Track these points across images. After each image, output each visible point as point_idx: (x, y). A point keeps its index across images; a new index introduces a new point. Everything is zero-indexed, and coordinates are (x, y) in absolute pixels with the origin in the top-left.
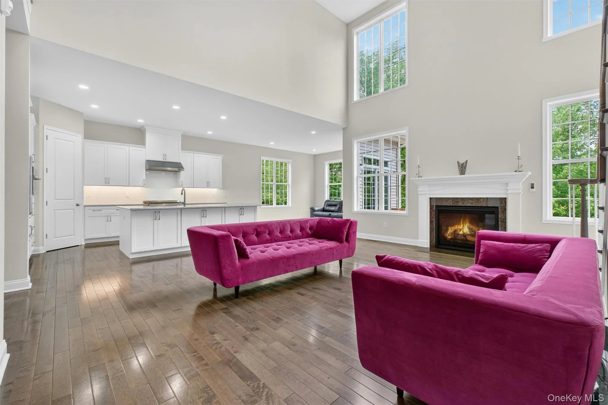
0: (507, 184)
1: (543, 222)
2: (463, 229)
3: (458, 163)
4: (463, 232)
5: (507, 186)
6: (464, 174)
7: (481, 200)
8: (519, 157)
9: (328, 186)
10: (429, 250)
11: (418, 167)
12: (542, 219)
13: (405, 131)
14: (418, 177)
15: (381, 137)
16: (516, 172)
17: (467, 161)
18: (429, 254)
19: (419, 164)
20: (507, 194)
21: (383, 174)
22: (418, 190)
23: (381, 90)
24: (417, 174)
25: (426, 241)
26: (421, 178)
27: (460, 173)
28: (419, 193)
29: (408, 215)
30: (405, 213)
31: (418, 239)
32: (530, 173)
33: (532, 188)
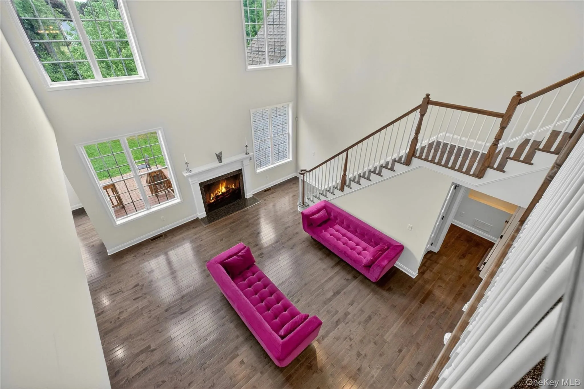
3: (216, 154)
6: (221, 162)
8: (246, 145)
11: (187, 164)
14: (189, 172)
16: (246, 154)
20: (243, 166)
24: (187, 169)
25: (204, 213)
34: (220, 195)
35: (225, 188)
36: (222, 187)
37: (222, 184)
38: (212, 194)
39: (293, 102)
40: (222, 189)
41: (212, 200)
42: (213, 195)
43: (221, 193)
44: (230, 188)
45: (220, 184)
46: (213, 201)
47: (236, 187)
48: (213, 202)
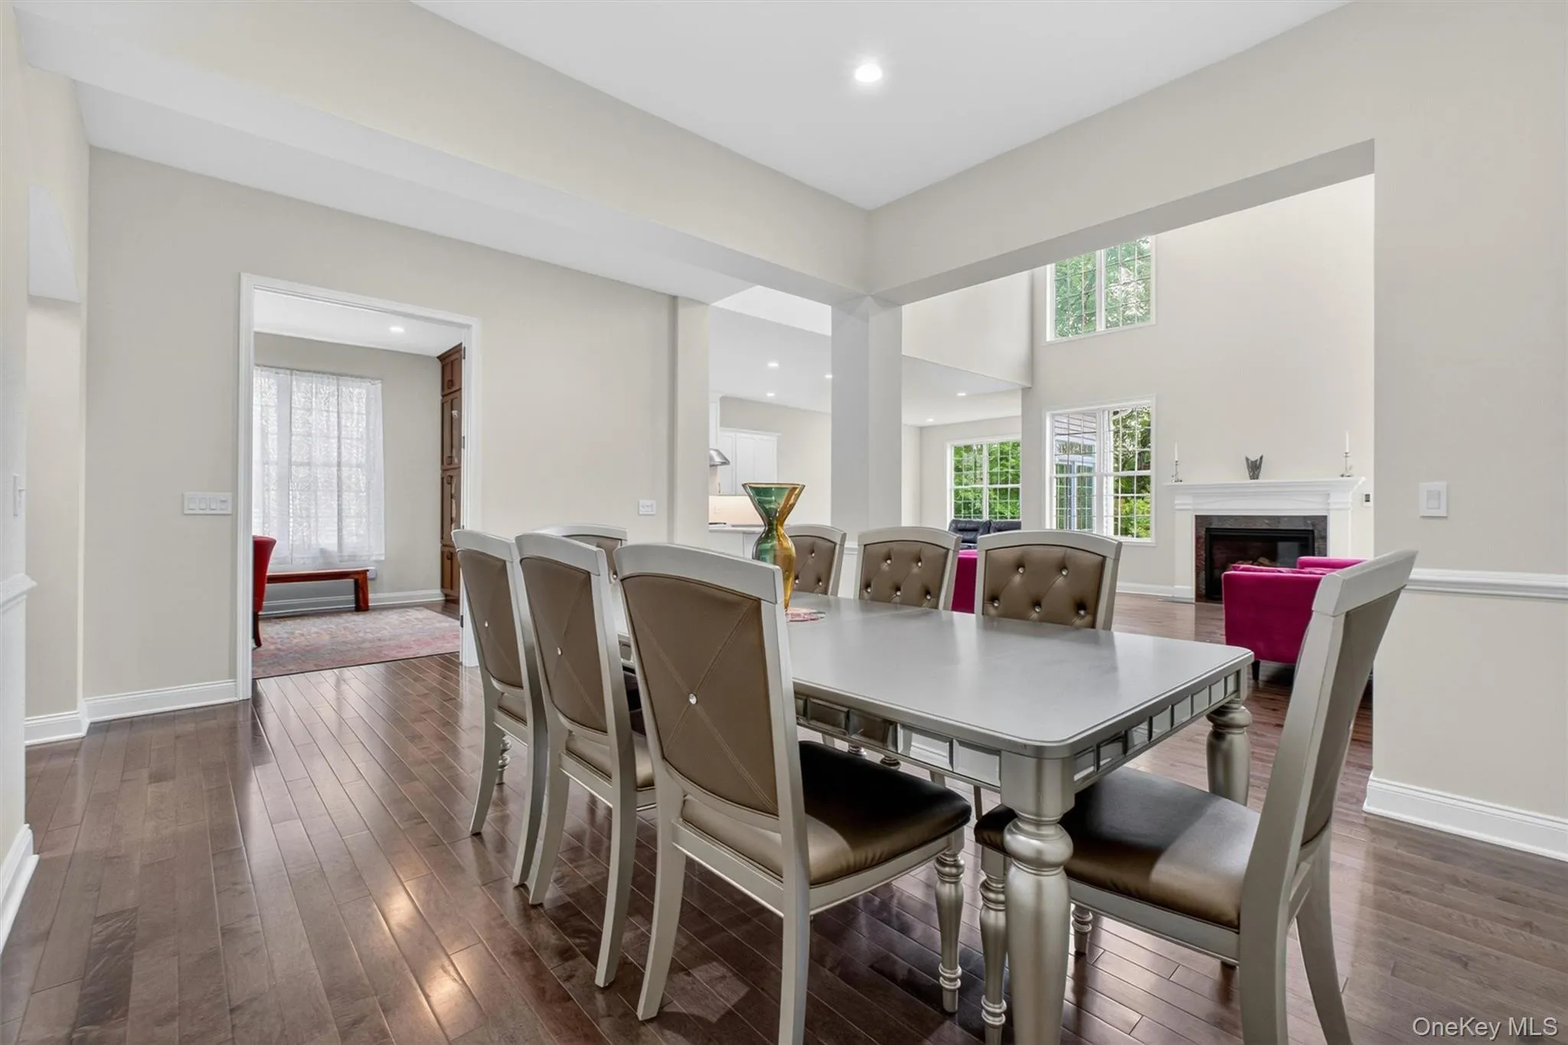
0: (1329, 495)
3: (1247, 459)
5: (1327, 500)
6: (1257, 478)
7: (1286, 519)
9: (951, 490)
10: (1194, 601)
11: (1176, 464)
13: (1150, 401)
14: (1176, 482)
15: (1101, 408)
16: (1343, 476)
17: (1261, 458)
18: (1194, 606)
19: (1176, 460)
20: (1328, 510)
22: (1176, 502)
23: (1101, 326)
24: (1173, 476)
25: (1189, 587)
26: (1180, 483)
27: (1250, 477)
28: (1175, 507)
29: (1154, 545)
30: (1150, 541)
31: (1174, 585)
32: (1363, 479)
33: (1366, 501)
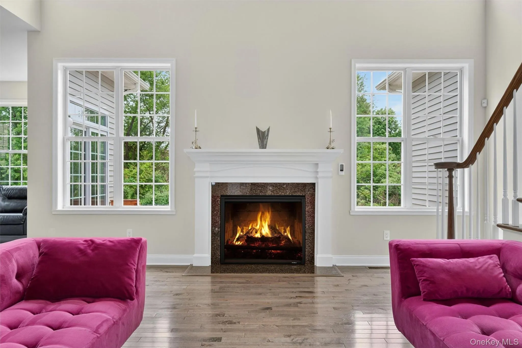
0: (318, 164)
1: (351, 214)
2: (261, 230)
3: (258, 130)
4: (261, 233)
5: (317, 168)
6: (264, 148)
7: (285, 186)
8: (330, 128)
11: (196, 131)
12: (351, 210)
13: (169, 65)
14: (196, 148)
15: (119, 67)
16: (328, 148)
17: (268, 130)
19: (196, 126)
20: (317, 178)
21: (123, 137)
22: (195, 170)
24: (193, 143)
25: (206, 255)
26: (198, 150)
27: (260, 145)
28: (197, 174)
29: (174, 213)
30: (169, 209)
31: (194, 254)
33: (341, 170)
34: (257, 239)
35: (269, 226)
36: (263, 223)
37: (263, 214)
38: (239, 228)
39: (473, 60)
40: (262, 226)
41: (238, 240)
42: (242, 231)
43: (258, 235)
44: (280, 233)
45: (258, 211)
46: (239, 243)
47: (295, 240)
48: (238, 246)
